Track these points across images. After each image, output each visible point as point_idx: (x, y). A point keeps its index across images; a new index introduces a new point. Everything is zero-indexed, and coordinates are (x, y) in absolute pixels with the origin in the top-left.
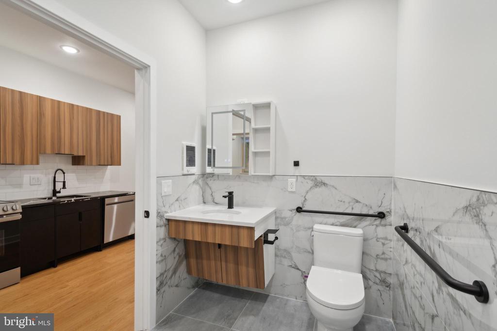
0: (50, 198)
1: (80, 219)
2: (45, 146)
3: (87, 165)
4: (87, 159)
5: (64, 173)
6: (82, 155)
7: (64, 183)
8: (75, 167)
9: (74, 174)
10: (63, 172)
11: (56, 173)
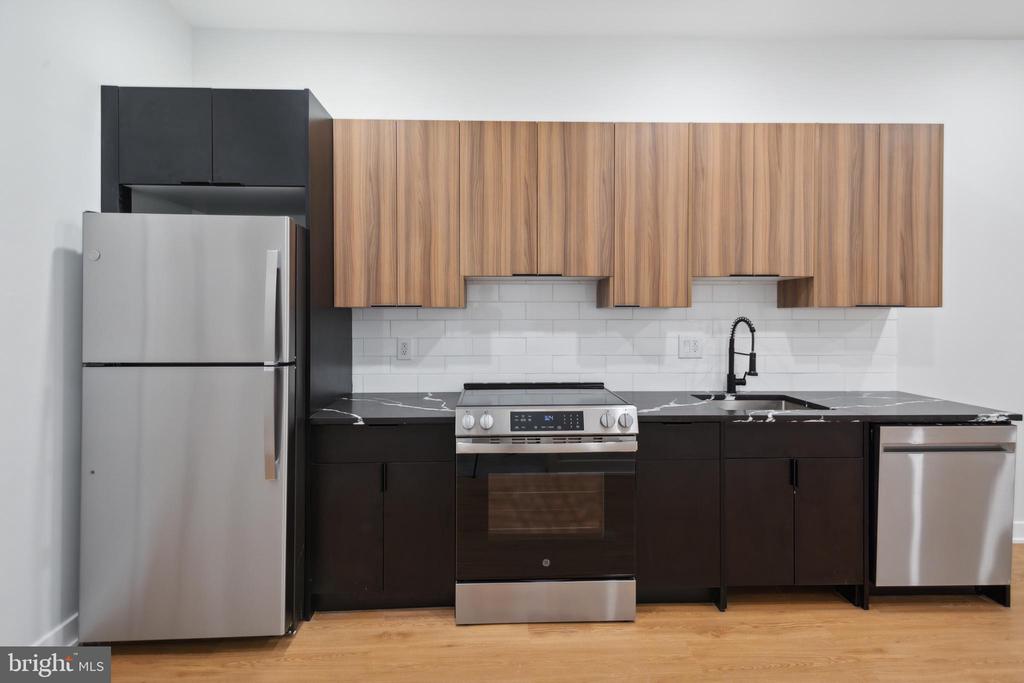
0: (720, 397)
1: (793, 480)
2: (705, 259)
3: (820, 306)
4: (819, 290)
5: (753, 330)
6: (803, 274)
7: (753, 357)
8: (787, 312)
9: (783, 334)
10: (750, 325)
11: (734, 330)
